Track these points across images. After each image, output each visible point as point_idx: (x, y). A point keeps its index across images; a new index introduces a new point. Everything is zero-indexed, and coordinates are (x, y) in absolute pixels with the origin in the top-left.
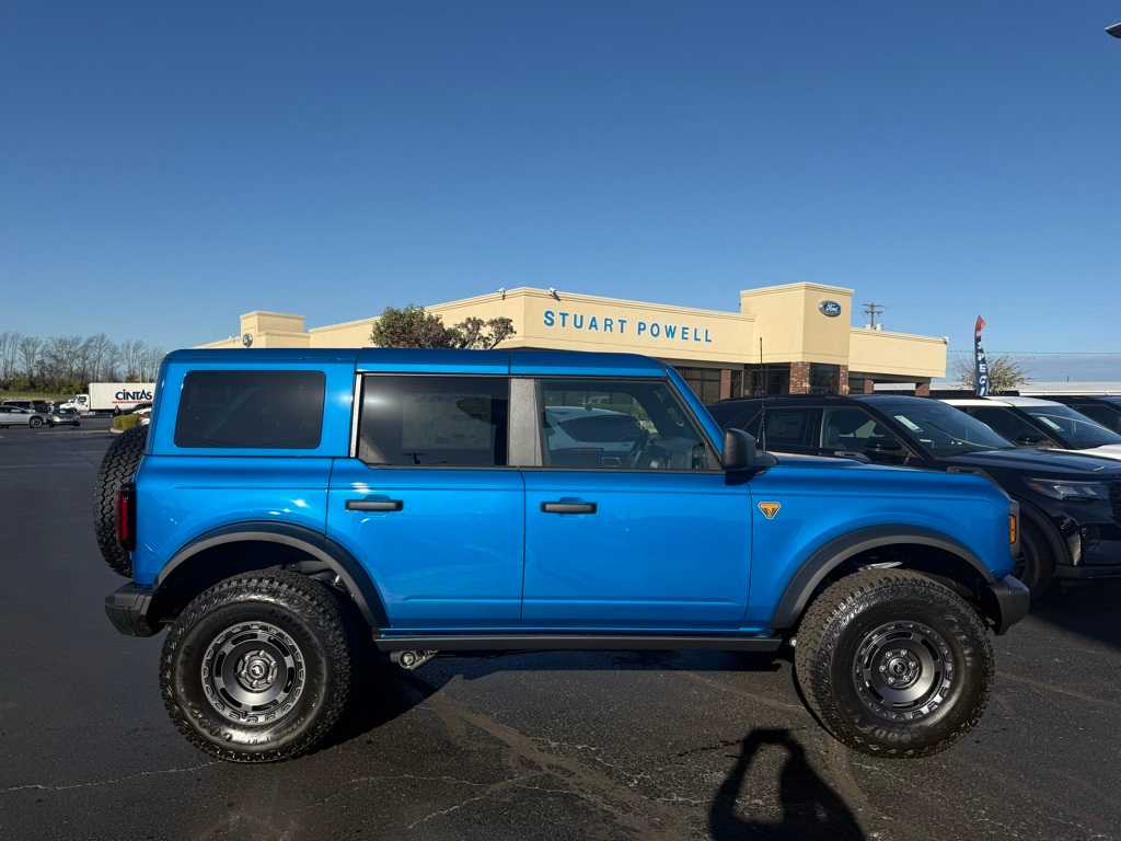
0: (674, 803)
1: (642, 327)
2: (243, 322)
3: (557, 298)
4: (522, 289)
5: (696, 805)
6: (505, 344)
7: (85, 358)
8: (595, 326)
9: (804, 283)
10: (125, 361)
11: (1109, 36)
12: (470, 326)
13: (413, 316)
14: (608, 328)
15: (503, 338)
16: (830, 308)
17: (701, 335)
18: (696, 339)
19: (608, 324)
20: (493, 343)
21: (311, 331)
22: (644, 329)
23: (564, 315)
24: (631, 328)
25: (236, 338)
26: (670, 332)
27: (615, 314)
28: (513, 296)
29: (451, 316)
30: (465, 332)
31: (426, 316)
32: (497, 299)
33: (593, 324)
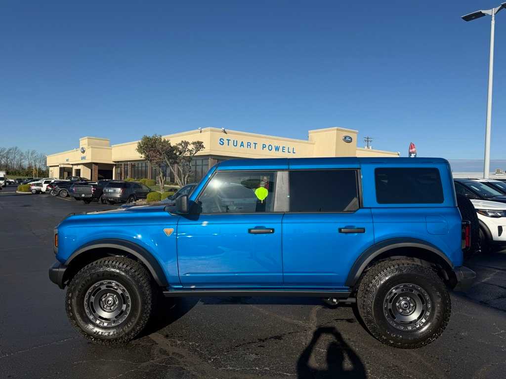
0: (227, 370)
1: (264, 146)
2: (81, 141)
3: (225, 132)
4: (209, 128)
5: (237, 371)
6: (199, 153)
7: (7, 158)
8: (243, 145)
9: (336, 128)
10: (27, 159)
11: (463, 20)
12: (183, 144)
13: (157, 139)
14: (249, 146)
15: (199, 150)
16: (347, 139)
17: (291, 150)
18: (289, 152)
19: (249, 145)
20: (194, 153)
21: (112, 146)
22: (265, 147)
23: (229, 140)
24: (260, 146)
25: (78, 149)
26: (277, 149)
27: (252, 140)
28: (205, 131)
29: (174, 140)
30: (181, 147)
31: (163, 140)
32: (197, 133)
33: (242, 145)
